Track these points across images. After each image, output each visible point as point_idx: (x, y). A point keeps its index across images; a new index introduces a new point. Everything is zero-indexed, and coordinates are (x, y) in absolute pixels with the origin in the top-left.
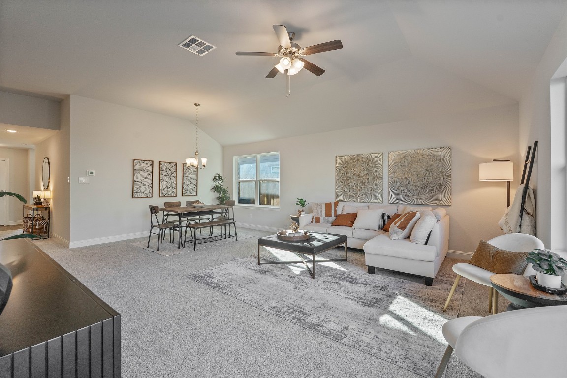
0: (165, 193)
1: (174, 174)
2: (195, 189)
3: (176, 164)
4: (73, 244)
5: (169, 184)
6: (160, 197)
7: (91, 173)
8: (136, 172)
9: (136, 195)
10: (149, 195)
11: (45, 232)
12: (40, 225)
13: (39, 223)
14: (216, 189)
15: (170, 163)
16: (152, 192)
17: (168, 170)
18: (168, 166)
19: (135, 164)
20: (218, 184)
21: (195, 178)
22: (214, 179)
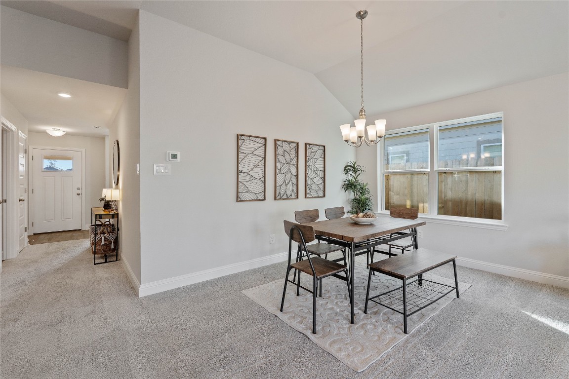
0: (282, 193)
1: (294, 162)
2: (321, 186)
3: (297, 143)
4: (145, 290)
5: (288, 178)
6: (275, 199)
7: (174, 156)
8: (241, 156)
9: (243, 196)
10: (261, 197)
11: (114, 250)
12: (106, 239)
13: (104, 237)
14: (350, 186)
15: (289, 142)
16: (265, 191)
17: (287, 155)
18: (286, 147)
19: (240, 141)
20: (350, 178)
21: (322, 168)
22: (346, 170)
